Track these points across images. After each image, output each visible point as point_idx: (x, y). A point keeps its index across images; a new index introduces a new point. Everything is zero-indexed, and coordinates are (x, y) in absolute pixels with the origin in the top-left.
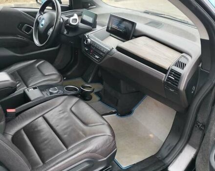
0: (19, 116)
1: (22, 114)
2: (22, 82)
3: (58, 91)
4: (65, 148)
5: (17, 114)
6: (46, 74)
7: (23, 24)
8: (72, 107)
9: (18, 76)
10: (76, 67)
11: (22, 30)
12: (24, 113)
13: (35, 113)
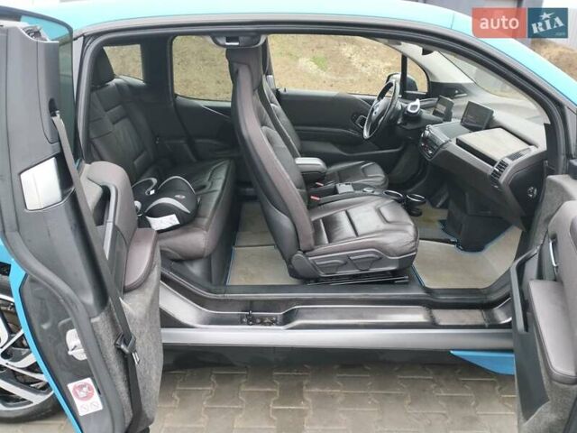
0: (323, 206)
1: (325, 205)
2: (339, 179)
5: (321, 204)
6: (369, 176)
7: (359, 115)
8: (381, 207)
10: (422, 182)
11: (357, 123)
13: (340, 207)
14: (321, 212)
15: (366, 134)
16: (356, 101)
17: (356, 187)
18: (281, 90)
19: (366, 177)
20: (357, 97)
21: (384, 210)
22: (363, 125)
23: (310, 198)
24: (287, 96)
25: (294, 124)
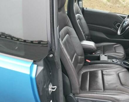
0: (91, 65)
1: (92, 65)
2: (103, 51)
3: (117, 62)
4: (103, 90)
5: (90, 64)
6: (117, 52)
8: (120, 73)
9: (103, 48)
11: (116, 26)
12: (94, 65)
13: (99, 67)
14: (90, 68)
15: (119, 33)
16: (117, 16)
17: (109, 57)
18: (85, 8)
19: (116, 52)
20: (118, 14)
21: (121, 75)
22: (119, 27)
23: (85, 61)
24: (87, 11)
25: (87, 23)
